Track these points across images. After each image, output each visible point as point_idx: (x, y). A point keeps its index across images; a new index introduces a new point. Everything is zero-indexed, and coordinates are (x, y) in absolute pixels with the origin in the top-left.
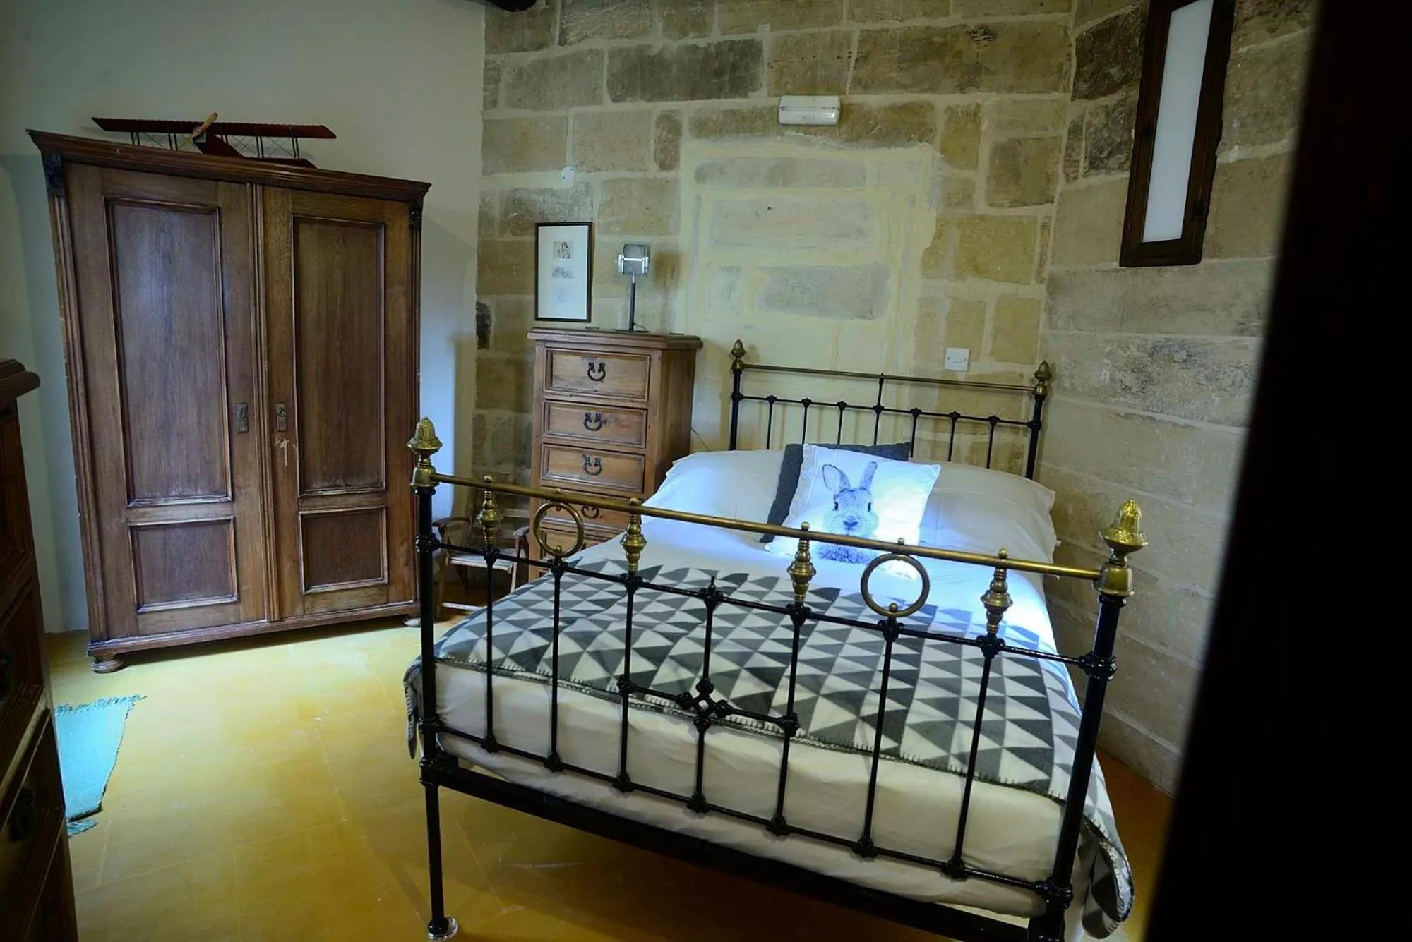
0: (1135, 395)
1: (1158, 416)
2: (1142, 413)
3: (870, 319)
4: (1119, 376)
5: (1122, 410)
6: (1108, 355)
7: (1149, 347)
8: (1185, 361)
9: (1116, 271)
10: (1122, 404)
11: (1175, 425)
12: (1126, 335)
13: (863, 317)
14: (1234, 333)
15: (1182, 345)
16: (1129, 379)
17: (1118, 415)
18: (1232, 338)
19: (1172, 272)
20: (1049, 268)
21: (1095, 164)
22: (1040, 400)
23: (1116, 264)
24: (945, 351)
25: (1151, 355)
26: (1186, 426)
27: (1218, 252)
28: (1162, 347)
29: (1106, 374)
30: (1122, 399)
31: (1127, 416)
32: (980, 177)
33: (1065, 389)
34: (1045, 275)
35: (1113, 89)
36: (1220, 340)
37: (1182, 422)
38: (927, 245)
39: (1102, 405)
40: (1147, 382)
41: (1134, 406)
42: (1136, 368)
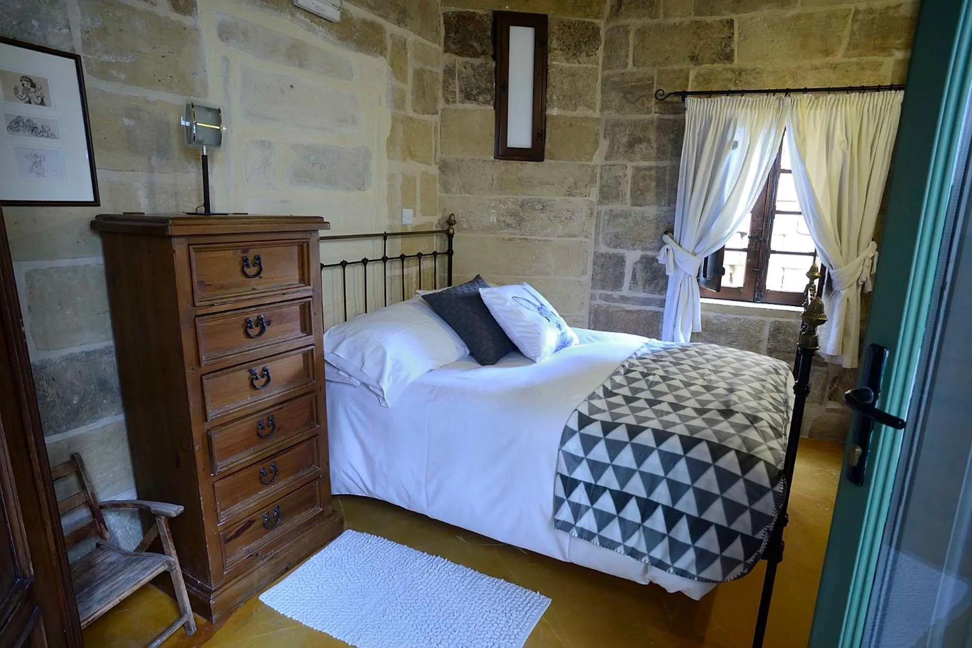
0: (515, 228)
1: (529, 237)
2: (520, 237)
3: (364, 190)
4: (502, 219)
5: (507, 237)
6: (493, 208)
7: (519, 203)
8: (542, 209)
9: (492, 161)
10: (506, 233)
11: (539, 241)
12: (503, 197)
13: (360, 189)
14: (566, 195)
15: (539, 202)
16: (509, 220)
17: (504, 239)
18: (563, 198)
19: (529, 166)
20: (439, 154)
21: (468, 96)
22: (450, 237)
23: (492, 158)
24: (402, 211)
25: (522, 206)
26: (546, 240)
27: (553, 157)
28: (528, 203)
29: (493, 219)
30: (505, 231)
31: (510, 240)
32: (408, 88)
33: (464, 229)
34: (438, 160)
35: (476, 55)
36: (558, 199)
37: (543, 238)
38: (388, 135)
39: (493, 236)
40: (521, 221)
41: (514, 234)
42: (514, 214)
